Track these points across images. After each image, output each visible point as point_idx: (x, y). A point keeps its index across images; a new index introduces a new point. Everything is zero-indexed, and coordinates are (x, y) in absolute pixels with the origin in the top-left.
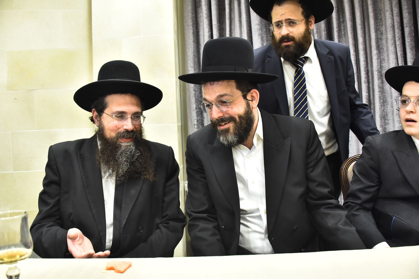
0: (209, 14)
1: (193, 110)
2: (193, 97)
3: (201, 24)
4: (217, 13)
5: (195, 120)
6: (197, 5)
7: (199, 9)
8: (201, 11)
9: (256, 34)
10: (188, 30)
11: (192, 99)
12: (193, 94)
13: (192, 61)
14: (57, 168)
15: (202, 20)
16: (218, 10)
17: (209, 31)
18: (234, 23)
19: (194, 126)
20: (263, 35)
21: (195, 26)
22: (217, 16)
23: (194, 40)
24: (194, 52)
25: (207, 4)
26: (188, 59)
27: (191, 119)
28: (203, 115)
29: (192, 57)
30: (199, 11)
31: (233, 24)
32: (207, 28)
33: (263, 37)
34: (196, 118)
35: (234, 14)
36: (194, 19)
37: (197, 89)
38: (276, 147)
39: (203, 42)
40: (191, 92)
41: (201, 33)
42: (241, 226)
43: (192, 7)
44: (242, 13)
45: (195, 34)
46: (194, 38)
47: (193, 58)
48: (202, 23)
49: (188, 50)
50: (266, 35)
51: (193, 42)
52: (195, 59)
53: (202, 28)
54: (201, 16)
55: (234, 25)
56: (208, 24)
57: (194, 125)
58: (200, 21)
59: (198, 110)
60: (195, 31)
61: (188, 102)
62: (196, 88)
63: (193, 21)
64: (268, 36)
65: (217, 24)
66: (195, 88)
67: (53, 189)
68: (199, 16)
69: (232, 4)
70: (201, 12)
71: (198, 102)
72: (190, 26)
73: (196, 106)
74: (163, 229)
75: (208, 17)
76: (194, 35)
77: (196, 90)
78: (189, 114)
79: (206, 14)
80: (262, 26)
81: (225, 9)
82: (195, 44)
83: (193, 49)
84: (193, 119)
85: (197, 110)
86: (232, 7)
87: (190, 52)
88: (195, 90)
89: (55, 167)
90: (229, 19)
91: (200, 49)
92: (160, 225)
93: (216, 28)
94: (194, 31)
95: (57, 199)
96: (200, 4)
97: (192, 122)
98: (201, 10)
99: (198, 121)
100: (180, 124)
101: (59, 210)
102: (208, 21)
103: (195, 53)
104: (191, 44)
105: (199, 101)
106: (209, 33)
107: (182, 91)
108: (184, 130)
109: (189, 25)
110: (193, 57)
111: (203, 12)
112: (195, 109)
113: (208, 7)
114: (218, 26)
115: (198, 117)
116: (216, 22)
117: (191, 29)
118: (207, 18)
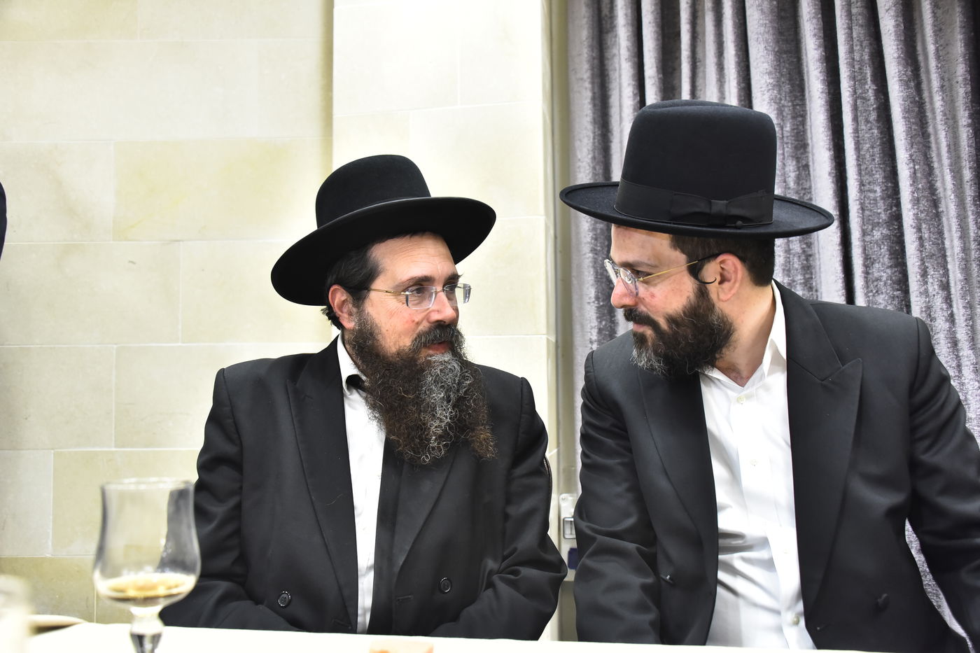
0: (636, 50)
1: (589, 303)
2: (588, 267)
3: (614, 76)
4: (657, 45)
5: (593, 330)
6: (604, 26)
7: (610, 35)
8: (615, 41)
9: (764, 100)
10: (579, 92)
11: (586, 273)
12: (590, 260)
13: (588, 172)
14: (236, 424)
15: (617, 66)
16: (660, 38)
17: (635, 95)
18: (704, 72)
19: (590, 345)
20: (783, 102)
21: (597, 80)
22: (658, 53)
23: (594, 119)
24: (594, 150)
25: (630, 22)
26: (579, 167)
27: (582, 326)
28: (614, 316)
29: (588, 163)
30: (609, 39)
31: (700, 75)
32: (629, 84)
33: (783, 106)
34: (595, 323)
35: (704, 48)
36: (596, 62)
37: (601, 247)
38: (823, 381)
39: (619, 123)
40: (585, 254)
41: (614, 100)
42: (720, 590)
43: (591, 31)
44: (725, 45)
45: (597, 102)
46: (594, 113)
47: (592, 165)
48: (617, 74)
49: (577, 144)
50: (792, 101)
51: (591, 122)
52: (597, 167)
53: (618, 87)
54: (614, 55)
55: (704, 78)
56: (633, 75)
57: (591, 342)
58: (610, 68)
59: (601, 304)
60: (597, 95)
61: (575, 282)
62: (598, 245)
63: (592, 69)
64: (797, 105)
65: (656, 74)
66: (596, 246)
67: (223, 478)
68: (608, 55)
69: (699, 21)
70: (614, 44)
71: (602, 282)
72: (585, 81)
73: (597, 292)
74: (502, 587)
75: (634, 57)
76: (594, 105)
77: (599, 248)
78: (576, 313)
79: (629, 50)
80: (780, 78)
81: (678, 34)
82: (597, 130)
83: (591, 140)
84: (589, 326)
85: (599, 303)
86: (699, 29)
87: (585, 150)
88: (595, 250)
89: (230, 421)
90: (689, 59)
91: (611, 142)
92: (495, 578)
93: (653, 84)
94: (594, 93)
95: (232, 502)
96: (612, 23)
97: (583, 336)
98: (613, 40)
99: (600, 331)
100: (553, 339)
101: (238, 532)
102: (633, 68)
103: (596, 151)
104: (586, 128)
105: (604, 280)
106: (634, 100)
107: (560, 252)
108: (563, 356)
109: (582, 79)
110: (592, 163)
111: (619, 45)
112: (594, 300)
113: (633, 31)
114: (659, 79)
115: (601, 322)
116: (655, 69)
117: (586, 89)
118: (630, 61)
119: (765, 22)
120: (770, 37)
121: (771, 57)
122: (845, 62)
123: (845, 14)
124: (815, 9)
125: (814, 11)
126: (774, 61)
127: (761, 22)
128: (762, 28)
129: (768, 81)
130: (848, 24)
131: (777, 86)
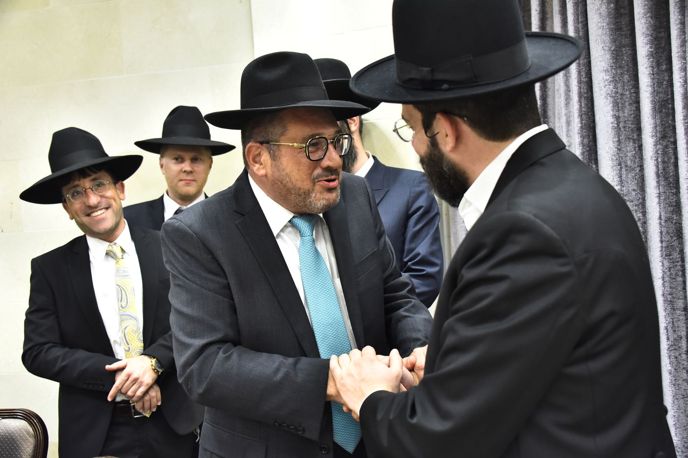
119: (603, 24)
120: (607, 39)
121: (608, 56)
122: (677, 55)
123: (678, 10)
124: (644, 9)
125: (643, 11)
126: (610, 59)
127: (600, 24)
128: (600, 30)
129: (605, 78)
130: (681, 19)
131: (613, 81)
